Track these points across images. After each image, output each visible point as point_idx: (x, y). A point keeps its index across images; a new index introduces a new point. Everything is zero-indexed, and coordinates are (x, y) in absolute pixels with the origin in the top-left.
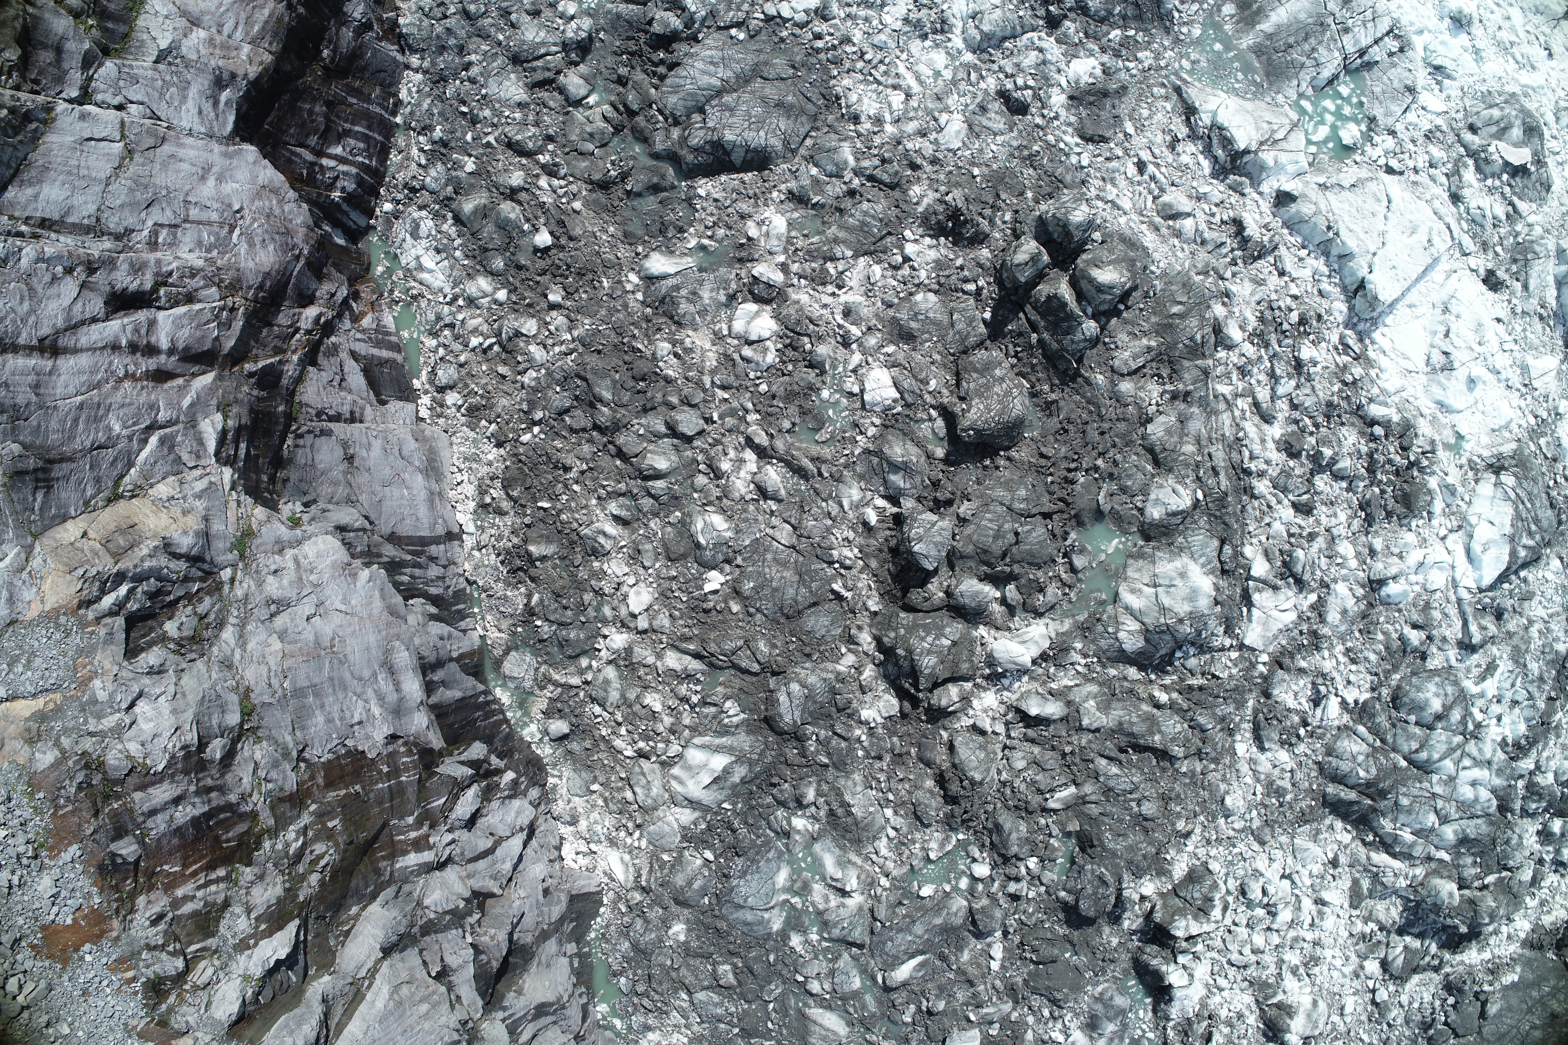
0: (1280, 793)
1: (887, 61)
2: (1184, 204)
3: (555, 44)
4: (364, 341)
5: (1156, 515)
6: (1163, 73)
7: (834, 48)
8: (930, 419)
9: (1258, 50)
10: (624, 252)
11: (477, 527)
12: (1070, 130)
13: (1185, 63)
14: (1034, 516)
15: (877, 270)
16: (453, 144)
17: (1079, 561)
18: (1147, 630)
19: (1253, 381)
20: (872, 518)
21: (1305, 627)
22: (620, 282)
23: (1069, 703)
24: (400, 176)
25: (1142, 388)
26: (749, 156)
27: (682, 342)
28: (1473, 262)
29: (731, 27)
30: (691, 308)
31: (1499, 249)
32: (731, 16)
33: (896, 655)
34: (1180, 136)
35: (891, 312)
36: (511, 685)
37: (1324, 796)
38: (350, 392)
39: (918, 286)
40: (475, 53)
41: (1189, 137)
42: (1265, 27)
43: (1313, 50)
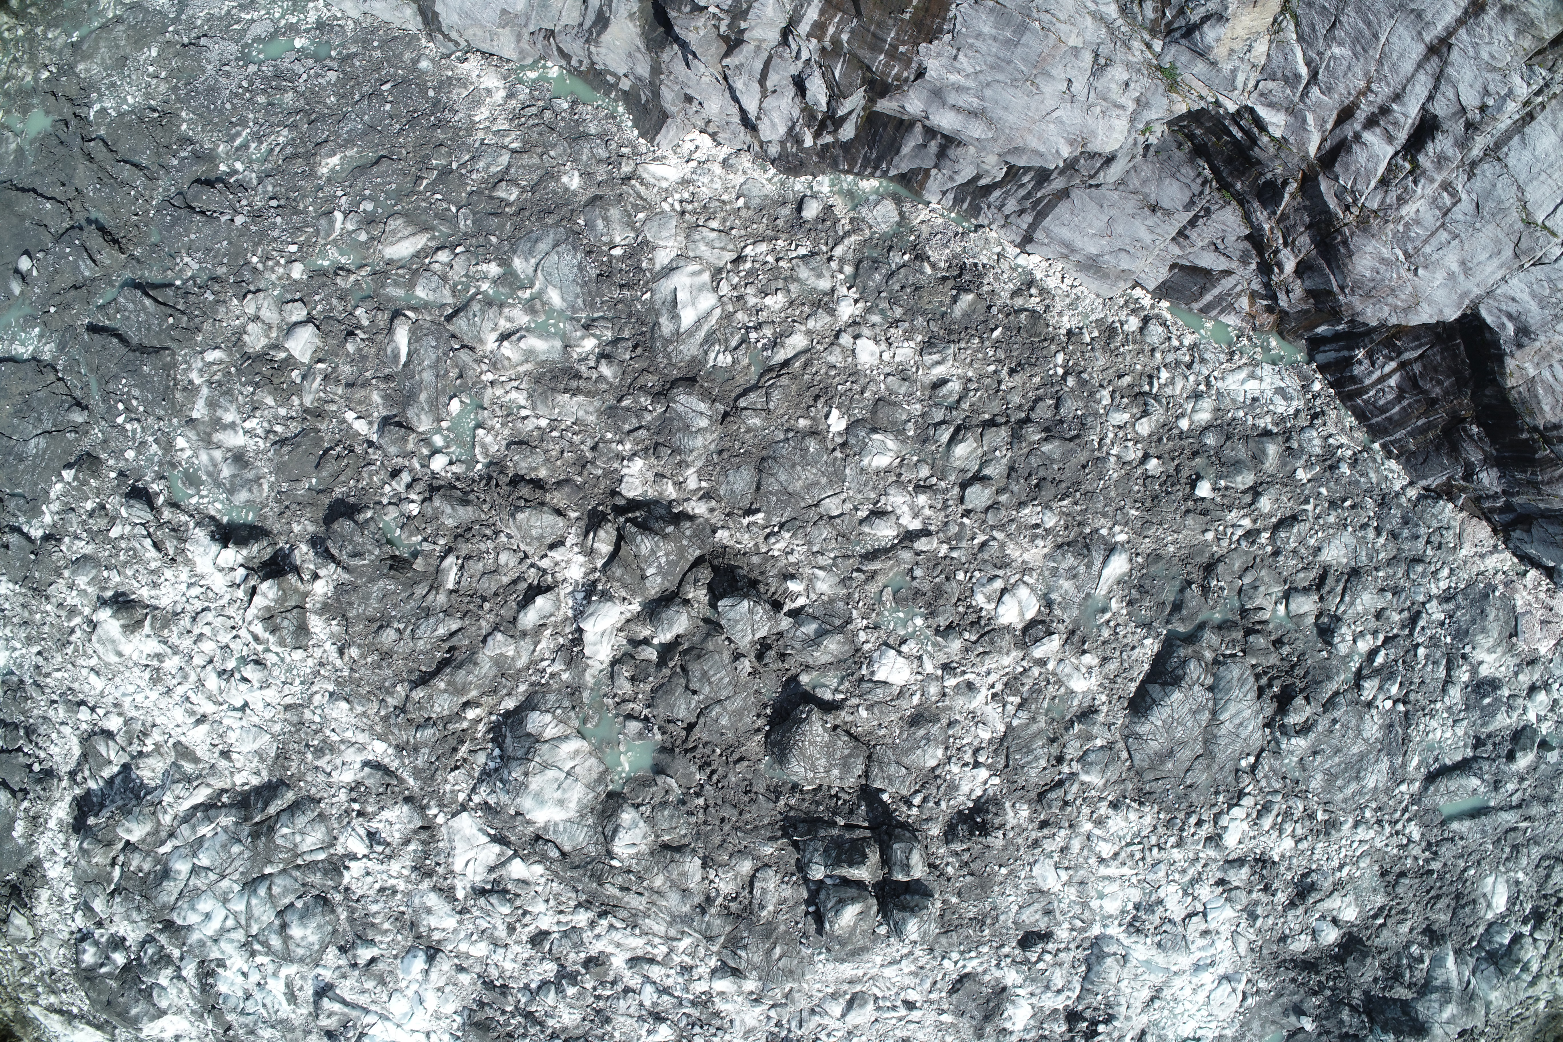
0: (319, 752)
1: (1141, 864)
2: (854, 1018)
3: (1344, 612)
4: (1232, 289)
5: (624, 816)
7: (1182, 830)
8: (836, 690)
10: (1147, 545)
11: (1018, 266)
14: (698, 717)
15: (985, 735)
16: (1327, 474)
17: (634, 726)
18: (538, 741)
19: (672, 972)
20: (794, 586)
21: (440, 870)
22: (1126, 524)
23: (524, 634)
24: (1333, 414)
25: (735, 879)
26: (1149, 700)
27: (1044, 538)
29: (1257, 760)
30: (1065, 566)
32: (1265, 766)
33: (670, 523)
35: (944, 722)
36: (873, 198)
37: (288, 786)
38: (1203, 248)
39: (949, 759)
40: (1384, 545)
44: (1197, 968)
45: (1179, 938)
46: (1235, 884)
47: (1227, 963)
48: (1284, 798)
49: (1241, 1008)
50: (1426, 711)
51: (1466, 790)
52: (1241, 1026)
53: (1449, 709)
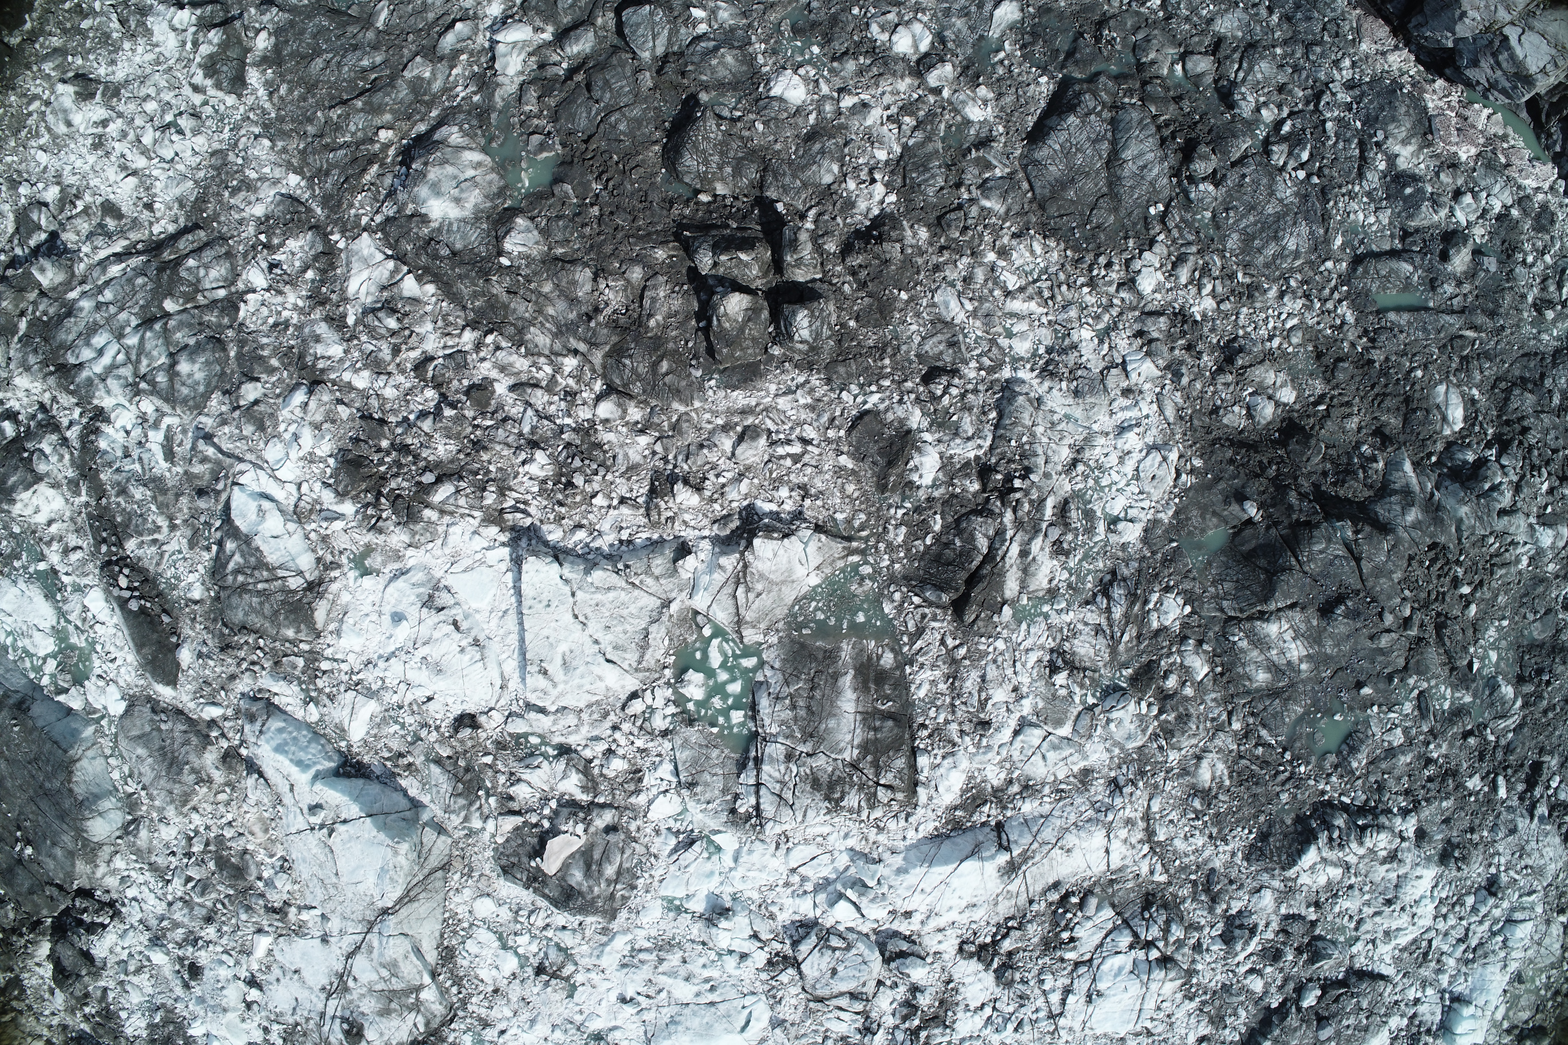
0: (235, 191)
1: (1050, 303)
2: (746, 456)
3: (1244, 80)
5: (517, 222)
6: (873, 541)
7: (1090, 269)
8: (735, 108)
9: (831, 656)
12: (882, 407)
13: (867, 570)
14: (598, 126)
15: (882, 155)
17: (537, 142)
18: (442, 143)
19: (556, 398)
20: (696, 13)
21: (334, 297)
23: (441, 59)
25: (625, 290)
26: (1046, 129)
28: (497, 717)
29: (1166, 210)
30: (957, 7)
31: (488, 760)
32: (1176, 216)
34: (807, 502)
35: (841, 141)
37: (202, 228)
39: (845, 175)
40: (1278, 25)
41: (801, 513)
42: (847, 681)
43: (793, 707)
44: (1122, 429)
45: (1097, 382)
46: (1155, 335)
47: (1154, 431)
48: (1199, 252)
49: (1175, 487)
50: (1344, 190)
51: (1398, 277)
52: (1177, 513)
53: (1369, 194)
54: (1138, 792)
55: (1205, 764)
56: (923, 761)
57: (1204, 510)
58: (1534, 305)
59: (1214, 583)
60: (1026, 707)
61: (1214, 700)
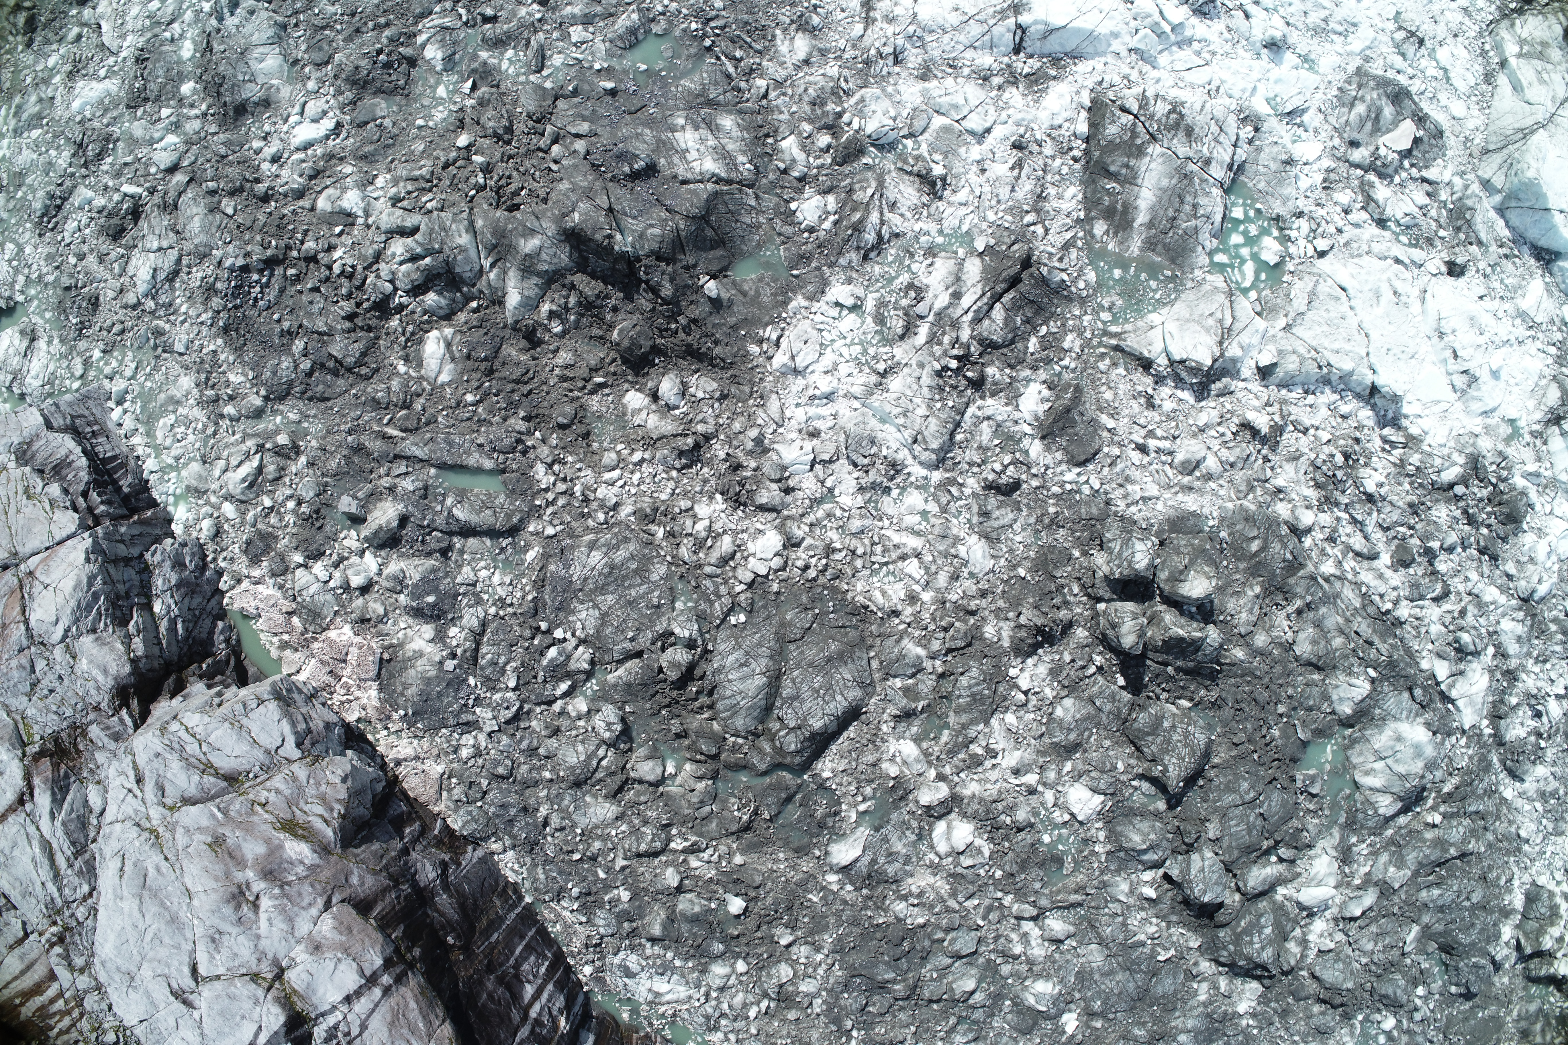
1: (876, 539)
3: (598, 747)
5: (1349, 711)
6: (1095, 342)
7: (827, 566)
9: (1150, 245)
10: (806, 865)
12: (1064, 467)
13: (1105, 316)
14: (1263, 791)
15: (1010, 718)
16: (594, 890)
17: (1317, 789)
18: (1399, 796)
19: (1344, 539)
20: (1151, 893)
21: (1498, 675)
22: (823, 888)
23: (1377, 884)
24: (577, 944)
25: (1272, 626)
26: (842, 720)
27: (910, 893)
28: (1431, 267)
29: (727, 617)
30: (897, 864)
31: (1441, 232)
32: (718, 608)
33: (1237, 964)
34: (1150, 391)
35: (1046, 740)
39: (1051, 703)
40: (539, 804)
41: (1156, 383)
42: (1141, 218)
43: (1195, 206)
44: (829, 397)
45: (853, 447)
46: (774, 486)
47: (794, 389)
48: (701, 566)
49: (783, 329)
50: (510, 610)
51: (472, 505)
52: (785, 303)
53: (479, 602)
54: (877, 45)
55: (801, 55)
56: (1083, 128)
57: (755, 300)
58: (298, 453)
59: (759, 226)
60: (975, 152)
61: (781, 112)
